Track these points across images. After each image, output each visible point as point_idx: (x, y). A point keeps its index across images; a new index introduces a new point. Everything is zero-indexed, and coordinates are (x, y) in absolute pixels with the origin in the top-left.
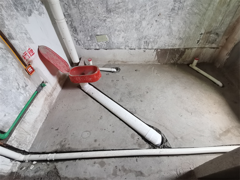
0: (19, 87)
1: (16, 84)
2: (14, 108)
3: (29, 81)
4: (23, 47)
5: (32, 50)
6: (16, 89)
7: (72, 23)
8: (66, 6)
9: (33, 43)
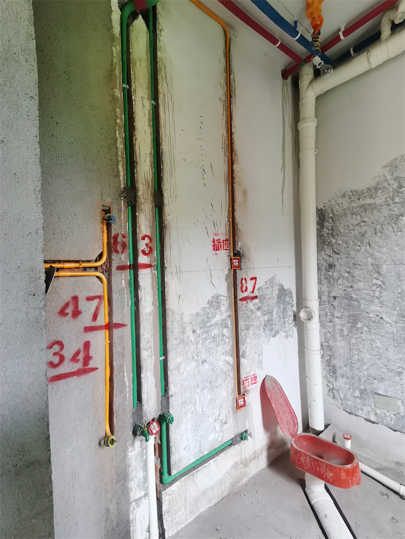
0: (218, 419)
1: (218, 413)
2: (198, 445)
3: (232, 417)
4: (249, 369)
5: (256, 377)
6: (214, 419)
7: (330, 359)
8: (329, 335)
9: (262, 369)
